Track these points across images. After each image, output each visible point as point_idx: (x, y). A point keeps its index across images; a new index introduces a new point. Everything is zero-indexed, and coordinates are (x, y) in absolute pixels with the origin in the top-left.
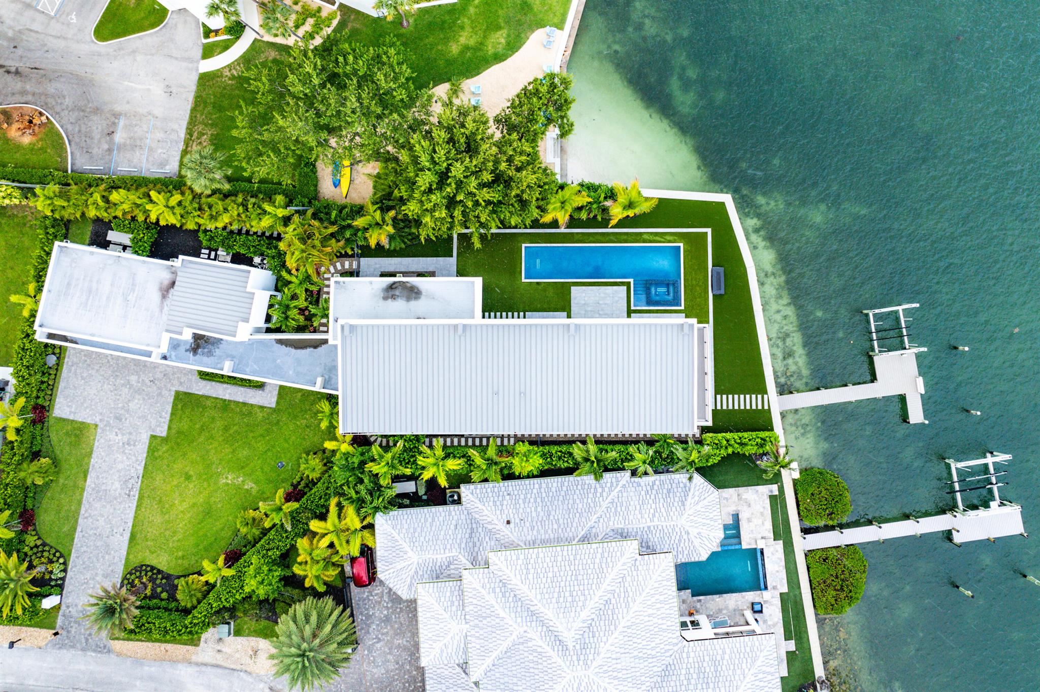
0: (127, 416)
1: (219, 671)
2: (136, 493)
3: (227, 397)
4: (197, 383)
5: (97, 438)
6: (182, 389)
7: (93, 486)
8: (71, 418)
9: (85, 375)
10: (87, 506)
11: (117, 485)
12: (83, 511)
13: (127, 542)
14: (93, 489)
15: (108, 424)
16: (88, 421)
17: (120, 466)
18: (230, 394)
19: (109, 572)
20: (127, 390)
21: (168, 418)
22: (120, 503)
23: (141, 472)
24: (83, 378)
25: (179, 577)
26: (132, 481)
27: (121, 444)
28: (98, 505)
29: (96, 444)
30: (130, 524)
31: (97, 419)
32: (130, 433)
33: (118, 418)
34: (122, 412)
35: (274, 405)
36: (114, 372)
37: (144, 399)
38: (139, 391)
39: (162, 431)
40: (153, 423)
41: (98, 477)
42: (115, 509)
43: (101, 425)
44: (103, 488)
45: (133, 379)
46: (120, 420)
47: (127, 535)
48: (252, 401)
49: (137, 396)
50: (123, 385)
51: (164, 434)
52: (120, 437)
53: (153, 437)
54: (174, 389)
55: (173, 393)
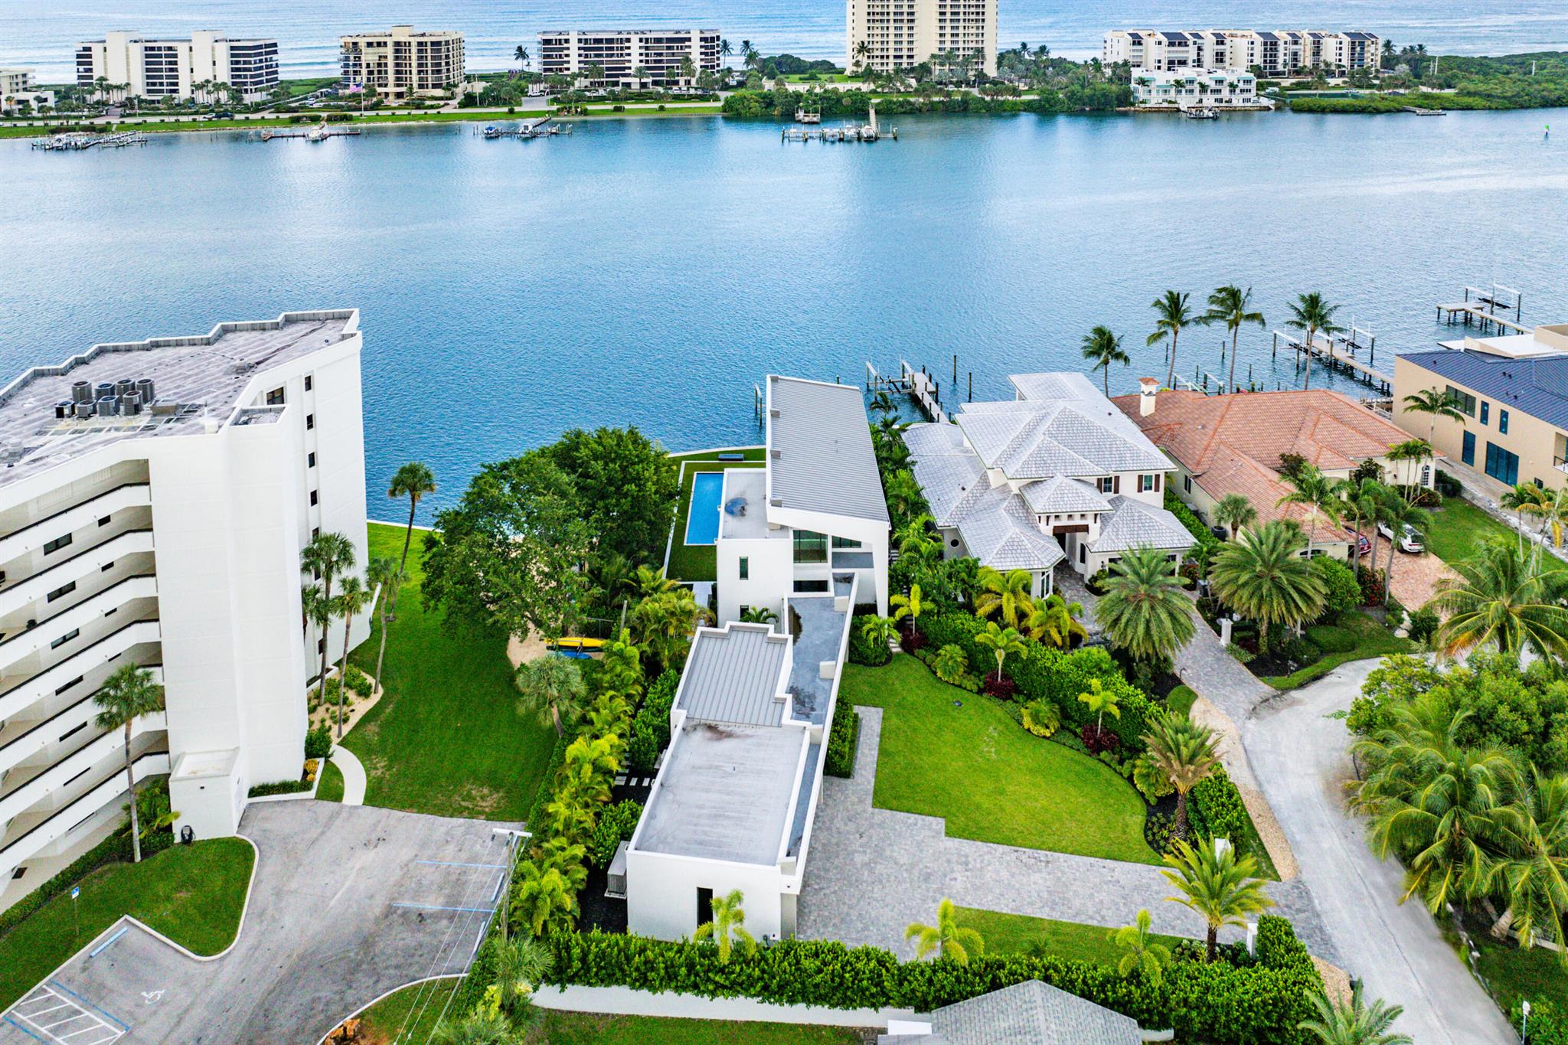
0: (921, 866)
1: (1255, 763)
2: (1042, 854)
3: (875, 753)
4: (858, 784)
5: (965, 905)
6: (869, 800)
7: (1047, 909)
9: (860, 926)
10: (1083, 917)
11: (1036, 877)
12: (1095, 923)
13: (1121, 864)
14: (1053, 909)
15: (941, 891)
17: (1004, 874)
18: (870, 750)
20: (878, 866)
21: (917, 816)
22: (1063, 873)
23: (1006, 847)
24: (865, 928)
25: (1147, 802)
26: (1024, 858)
27: (968, 873)
28: (1077, 903)
29: (975, 906)
30: (1092, 860)
31: (934, 905)
32: (949, 861)
33: (927, 877)
34: (916, 872)
35: (881, 710)
36: (851, 885)
37: (891, 845)
38: (879, 851)
39: (939, 824)
40: (928, 833)
41: (1032, 903)
42: (1075, 880)
43: (943, 901)
44: (1045, 895)
45: (859, 859)
46: (930, 874)
47: (1109, 863)
48: (877, 729)
49: (888, 853)
50: (871, 871)
51: (942, 821)
52: (957, 875)
53: (947, 834)
54: (870, 809)
55: (877, 810)
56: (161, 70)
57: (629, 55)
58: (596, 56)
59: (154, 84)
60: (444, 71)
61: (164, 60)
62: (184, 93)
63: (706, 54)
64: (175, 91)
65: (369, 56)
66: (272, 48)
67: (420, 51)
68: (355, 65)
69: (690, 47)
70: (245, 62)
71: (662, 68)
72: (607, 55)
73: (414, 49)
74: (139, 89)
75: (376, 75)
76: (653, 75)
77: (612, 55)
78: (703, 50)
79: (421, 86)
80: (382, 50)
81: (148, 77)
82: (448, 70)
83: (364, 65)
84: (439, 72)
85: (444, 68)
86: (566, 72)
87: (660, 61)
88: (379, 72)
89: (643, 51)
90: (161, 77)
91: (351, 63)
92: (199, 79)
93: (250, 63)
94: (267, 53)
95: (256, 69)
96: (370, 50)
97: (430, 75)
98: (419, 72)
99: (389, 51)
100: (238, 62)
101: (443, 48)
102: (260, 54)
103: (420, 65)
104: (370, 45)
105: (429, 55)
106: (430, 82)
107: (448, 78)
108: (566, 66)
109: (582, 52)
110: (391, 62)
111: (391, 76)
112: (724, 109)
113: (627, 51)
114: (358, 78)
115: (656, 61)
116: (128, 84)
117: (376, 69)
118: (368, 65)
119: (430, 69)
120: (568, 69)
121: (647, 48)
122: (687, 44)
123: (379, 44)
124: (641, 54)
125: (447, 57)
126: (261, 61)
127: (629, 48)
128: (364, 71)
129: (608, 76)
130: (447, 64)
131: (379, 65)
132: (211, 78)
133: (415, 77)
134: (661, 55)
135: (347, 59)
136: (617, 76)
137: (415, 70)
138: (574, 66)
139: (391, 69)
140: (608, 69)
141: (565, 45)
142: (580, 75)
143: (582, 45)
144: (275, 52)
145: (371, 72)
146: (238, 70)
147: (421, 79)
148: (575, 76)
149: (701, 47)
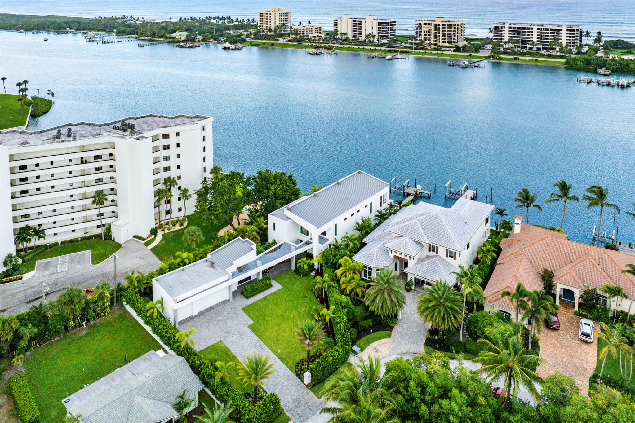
0: (230, 329)
2: (264, 346)
3: (263, 297)
4: (246, 302)
6: (243, 307)
8: (206, 347)
11: (253, 350)
13: (281, 362)
15: (225, 337)
16: (215, 342)
17: (247, 344)
18: (263, 295)
19: (287, 378)
20: (221, 322)
21: (248, 317)
23: (258, 339)
26: (258, 344)
27: (238, 338)
29: (227, 346)
30: (275, 356)
31: (219, 339)
32: (238, 332)
33: (227, 332)
34: (227, 329)
35: (282, 287)
37: (231, 320)
38: (226, 319)
39: (251, 322)
40: (244, 323)
41: (241, 354)
43: (222, 339)
45: (219, 318)
46: (229, 332)
47: (278, 360)
48: (273, 292)
49: (228, 321)
50: (217, 322)
51: (253, 322)
52: (235, 337)
53: (248, 326)
55: (241, 310)
56: (357, 29)
57: (532, 35)
58: (518, 34)
59: (355, 34)
60: (453, 36)
61: (358, 25)
62: (363, 38)
63: (570, 37)
64: (361, 37)
65: (425, 29)
66: (394, 23)
67: (443, 28)
68: (420, 32)
69: (562, 33)
70: (383, 28)
71: (548, 42)
72: (522, 35)
73: (441, 27)
74: (350, 36)
75: (427, 36)
76: (543, 45)
77: (525, 35)
78: (568, 35)
79: (443, 42)
80: (429, 26)
81: (353, 31)
82: (455, 36)
83: (423, 32)
84: (450, 37)
85: (453, 35)
86: (503, 41)
87: (548, 39)
88: (429, 35)
89: (539, 34)
90: (357, 31)
91: (418, 31)
92: (367, 33)
93: (384, 28)
94: (391, 25)
95: (386, 31)
96: (425, 26)
97: (447, 38)
98: (443, 36)
99: (432, 27)
100: (380, 28)
101: (453, 27)
102: (389, 25)
103: (443, 33)
104: (425, 24)
105: (447, 30)
106: (446, 41)
107: (454, 39)
108: (503, 38)
109: (511, 32)
110: (433, 31)
111: (433, 37)
112: (566, 63)
113: (531, 33)
114: (421, 37)
115: (546, 39)
116: (347, 33)
117: (427, 34)
118: (424, 32)
119: (447, 35)
120: (504, 39)
121: (541, 33)
122: (560, 32)
123: (429, 24)
124: (538, 35)
125: (455, 31)
126: (388, 28)
127: (532, 32)
128: (423, 34)
129: (522, 43)
130: (454, 33)
131: (429, 32)
132: (371, 33)
133: (441, 38)
134: (548, 36)
135: (417, 29)
136: (526, 44)
137: (441, 35)
138: (506, 38)
139: (433, 34)
140: (522, 40)
141: (503, 29)
142: (509, 42)
143: (511, 29)
144: (395, 25)
145: (425, 35)
146: (380, 31)
147: (443, 39)
148: (506, 43)
149: (567, 34)
